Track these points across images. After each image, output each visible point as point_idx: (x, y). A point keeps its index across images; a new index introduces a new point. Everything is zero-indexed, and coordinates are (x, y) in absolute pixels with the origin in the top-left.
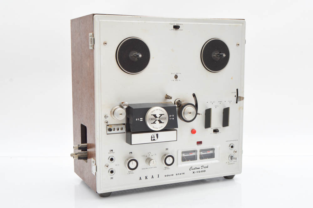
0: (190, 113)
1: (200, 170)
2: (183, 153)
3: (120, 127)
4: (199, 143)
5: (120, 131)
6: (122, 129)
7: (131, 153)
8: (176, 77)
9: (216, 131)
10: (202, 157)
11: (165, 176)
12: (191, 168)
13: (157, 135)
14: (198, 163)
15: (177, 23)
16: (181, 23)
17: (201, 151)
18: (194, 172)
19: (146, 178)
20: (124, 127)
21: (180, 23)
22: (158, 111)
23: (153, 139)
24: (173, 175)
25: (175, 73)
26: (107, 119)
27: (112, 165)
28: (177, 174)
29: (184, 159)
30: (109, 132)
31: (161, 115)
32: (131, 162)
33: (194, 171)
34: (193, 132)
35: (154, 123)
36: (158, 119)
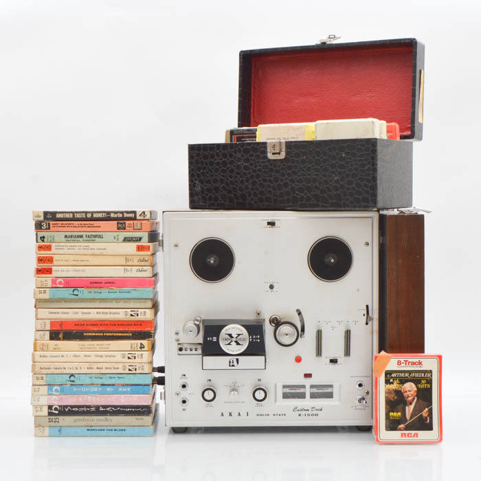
0: (287, 335)
1: (310, 412)
2: (284, 387)
3: (194, 347)
4: (308, 376)
5: (194, 352)
6: (196, 349)
7: (210, 380)
8: (271, 287)
9: (334, 361)
10: (313, 396)
11: (258, 415)
12: (295, 409)
13: (237, 360)
14: (307, 403)
15: (273, 218)
16: (278, 218)
17: (312, 387)
18: (300, 415)
19: (230, 414)
20: (199, 348)
21: (276, 218)
22: (234, 329)
23: (231, 364)
24: (268, 415)
25: (271, 282)
26: (179, 336)
27: (185, 394)
28: (274, 415)
29: (286, 396)
30: (180, 353)
31: (239, 335)
32: (207, 392)
33: (300, 412)
34: (298, 360)
35: (229, 344)
36: (234, 339)
